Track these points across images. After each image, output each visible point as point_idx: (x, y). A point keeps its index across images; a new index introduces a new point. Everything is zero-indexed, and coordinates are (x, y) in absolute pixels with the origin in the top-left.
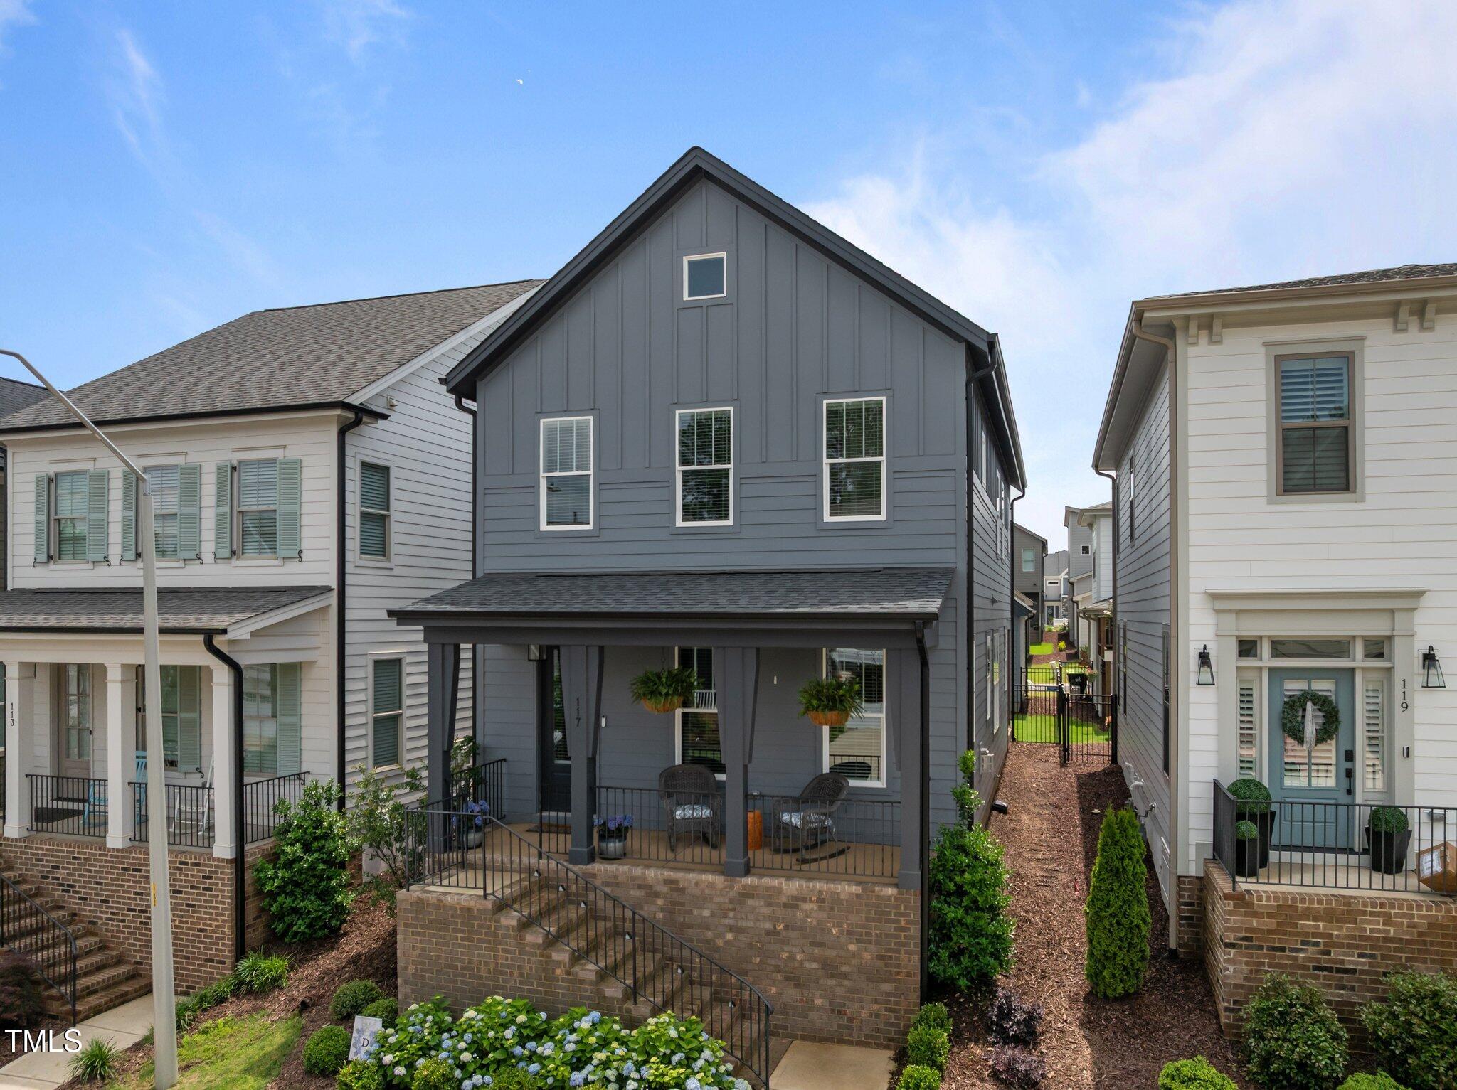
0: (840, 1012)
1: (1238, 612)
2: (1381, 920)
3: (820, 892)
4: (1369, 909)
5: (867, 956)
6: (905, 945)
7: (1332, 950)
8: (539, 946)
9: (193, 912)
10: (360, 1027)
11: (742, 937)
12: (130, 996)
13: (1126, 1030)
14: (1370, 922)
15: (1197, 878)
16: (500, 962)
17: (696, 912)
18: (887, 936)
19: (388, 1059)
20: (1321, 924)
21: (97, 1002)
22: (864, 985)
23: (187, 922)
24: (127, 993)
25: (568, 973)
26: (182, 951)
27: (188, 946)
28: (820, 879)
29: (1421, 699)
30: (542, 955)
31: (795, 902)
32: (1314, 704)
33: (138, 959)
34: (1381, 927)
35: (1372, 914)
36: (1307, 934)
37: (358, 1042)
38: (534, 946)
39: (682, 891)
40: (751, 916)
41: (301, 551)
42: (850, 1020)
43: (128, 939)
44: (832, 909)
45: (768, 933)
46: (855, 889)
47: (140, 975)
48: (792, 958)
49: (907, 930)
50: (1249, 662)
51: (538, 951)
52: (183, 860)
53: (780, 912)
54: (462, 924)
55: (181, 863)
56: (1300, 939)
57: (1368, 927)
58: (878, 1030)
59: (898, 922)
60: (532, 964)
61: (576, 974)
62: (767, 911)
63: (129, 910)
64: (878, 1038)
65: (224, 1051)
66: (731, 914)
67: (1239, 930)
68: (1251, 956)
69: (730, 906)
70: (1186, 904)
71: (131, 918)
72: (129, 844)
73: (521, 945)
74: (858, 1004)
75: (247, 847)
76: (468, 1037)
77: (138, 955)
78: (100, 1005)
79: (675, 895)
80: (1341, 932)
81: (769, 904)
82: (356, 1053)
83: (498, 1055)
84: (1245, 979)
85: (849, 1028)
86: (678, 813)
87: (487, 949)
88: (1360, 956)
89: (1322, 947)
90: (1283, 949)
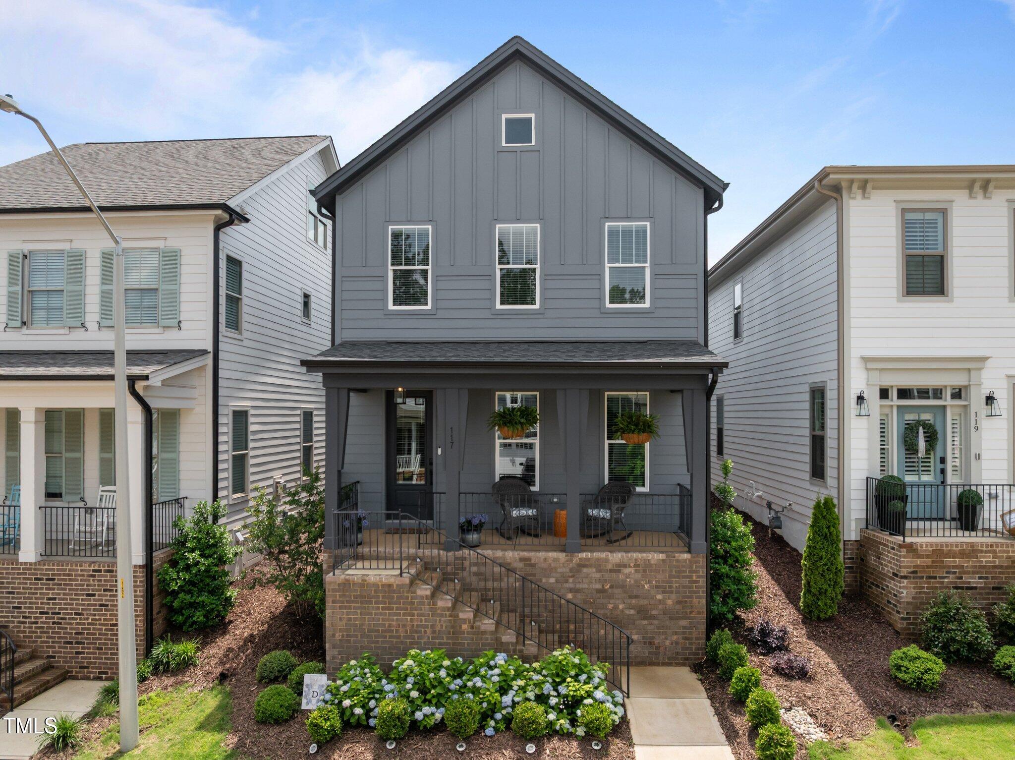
0: (650, 643)
1: (882, 370)
2: (991, 555)
3: (636, 560)
4: (984, 549)
5: (670, 602)
6: (695, 592)
7: (964, 576)
8: (448, 609)
9: (106, 610)
10: (309, 682)
11: (579, 596)
12: (50, 684)
13: (839, 638)
14: (984, 557)
15: (856, 541)
16: (415, 623)
17: (544, 580)
18: (684, 587)
19: (347, 703)
20: (957, 560)
21: (27, 689)
22: (667, 623)
23: (100, 619)
24: (48, 681)
25: (472, 627)
26: (95, 644)
27: (101, 639)
28: (635, 551)
29: (986, 424)
30: (450, 616)
31: (619, 568)
32: (924, 428)
33: (51, 654)
34: (991, 559)
35: (986, 552)
36: (949, 567)
37: (309, 693)
38: (443, 609)
39: (533, 565)
40: (586, 581)
41: (180, 322)
42: (658, 648)
43: (41, 637)
44: (644, 571)
45: (599, 591)
46: (662, 556)
47: (53, 667)
48: (616, 608)
49: (698, 582)
50: (886, 402)
51: (448, 613)
52: (96, 568)
53: (607, 576)
54: (383, 597)
55: (94, 571)
56: (945, 570)
57: (984, 560)
58: (677, 653)
59: (691, 577)
60: (442, 624)
61: (479, 627)
62: (598, 575)
63: (41, 613)
64: (678, 659)
65: (168, 716)
66: (571, 580)
67: (909, 567)
68: (916, 583)
69: (570, 574)
70: (849, 559)
71: (44, 620)
72: (40, 559)
73: (433, 610)
74: (664, 637)
75: (154, 554)
76: (411, 679)
77: (51, 650)
78: (29, 692)
79: (528, 569)
80: (968, 564)
81: (599, 571)
82: (308, 703)
83: (439, 690)
84: (913, 598)
85: (657, 654)
86: (514, 512)
87: (404, 615)
88: (980, 578)
89: (957, 575)
90: (935, 578)
